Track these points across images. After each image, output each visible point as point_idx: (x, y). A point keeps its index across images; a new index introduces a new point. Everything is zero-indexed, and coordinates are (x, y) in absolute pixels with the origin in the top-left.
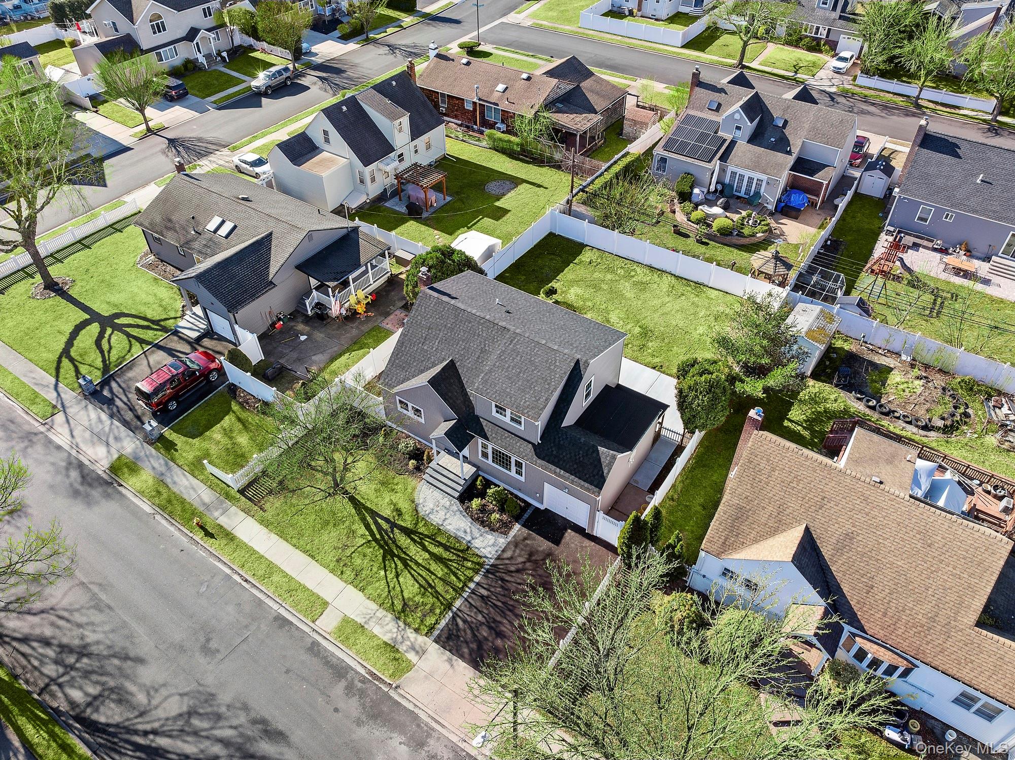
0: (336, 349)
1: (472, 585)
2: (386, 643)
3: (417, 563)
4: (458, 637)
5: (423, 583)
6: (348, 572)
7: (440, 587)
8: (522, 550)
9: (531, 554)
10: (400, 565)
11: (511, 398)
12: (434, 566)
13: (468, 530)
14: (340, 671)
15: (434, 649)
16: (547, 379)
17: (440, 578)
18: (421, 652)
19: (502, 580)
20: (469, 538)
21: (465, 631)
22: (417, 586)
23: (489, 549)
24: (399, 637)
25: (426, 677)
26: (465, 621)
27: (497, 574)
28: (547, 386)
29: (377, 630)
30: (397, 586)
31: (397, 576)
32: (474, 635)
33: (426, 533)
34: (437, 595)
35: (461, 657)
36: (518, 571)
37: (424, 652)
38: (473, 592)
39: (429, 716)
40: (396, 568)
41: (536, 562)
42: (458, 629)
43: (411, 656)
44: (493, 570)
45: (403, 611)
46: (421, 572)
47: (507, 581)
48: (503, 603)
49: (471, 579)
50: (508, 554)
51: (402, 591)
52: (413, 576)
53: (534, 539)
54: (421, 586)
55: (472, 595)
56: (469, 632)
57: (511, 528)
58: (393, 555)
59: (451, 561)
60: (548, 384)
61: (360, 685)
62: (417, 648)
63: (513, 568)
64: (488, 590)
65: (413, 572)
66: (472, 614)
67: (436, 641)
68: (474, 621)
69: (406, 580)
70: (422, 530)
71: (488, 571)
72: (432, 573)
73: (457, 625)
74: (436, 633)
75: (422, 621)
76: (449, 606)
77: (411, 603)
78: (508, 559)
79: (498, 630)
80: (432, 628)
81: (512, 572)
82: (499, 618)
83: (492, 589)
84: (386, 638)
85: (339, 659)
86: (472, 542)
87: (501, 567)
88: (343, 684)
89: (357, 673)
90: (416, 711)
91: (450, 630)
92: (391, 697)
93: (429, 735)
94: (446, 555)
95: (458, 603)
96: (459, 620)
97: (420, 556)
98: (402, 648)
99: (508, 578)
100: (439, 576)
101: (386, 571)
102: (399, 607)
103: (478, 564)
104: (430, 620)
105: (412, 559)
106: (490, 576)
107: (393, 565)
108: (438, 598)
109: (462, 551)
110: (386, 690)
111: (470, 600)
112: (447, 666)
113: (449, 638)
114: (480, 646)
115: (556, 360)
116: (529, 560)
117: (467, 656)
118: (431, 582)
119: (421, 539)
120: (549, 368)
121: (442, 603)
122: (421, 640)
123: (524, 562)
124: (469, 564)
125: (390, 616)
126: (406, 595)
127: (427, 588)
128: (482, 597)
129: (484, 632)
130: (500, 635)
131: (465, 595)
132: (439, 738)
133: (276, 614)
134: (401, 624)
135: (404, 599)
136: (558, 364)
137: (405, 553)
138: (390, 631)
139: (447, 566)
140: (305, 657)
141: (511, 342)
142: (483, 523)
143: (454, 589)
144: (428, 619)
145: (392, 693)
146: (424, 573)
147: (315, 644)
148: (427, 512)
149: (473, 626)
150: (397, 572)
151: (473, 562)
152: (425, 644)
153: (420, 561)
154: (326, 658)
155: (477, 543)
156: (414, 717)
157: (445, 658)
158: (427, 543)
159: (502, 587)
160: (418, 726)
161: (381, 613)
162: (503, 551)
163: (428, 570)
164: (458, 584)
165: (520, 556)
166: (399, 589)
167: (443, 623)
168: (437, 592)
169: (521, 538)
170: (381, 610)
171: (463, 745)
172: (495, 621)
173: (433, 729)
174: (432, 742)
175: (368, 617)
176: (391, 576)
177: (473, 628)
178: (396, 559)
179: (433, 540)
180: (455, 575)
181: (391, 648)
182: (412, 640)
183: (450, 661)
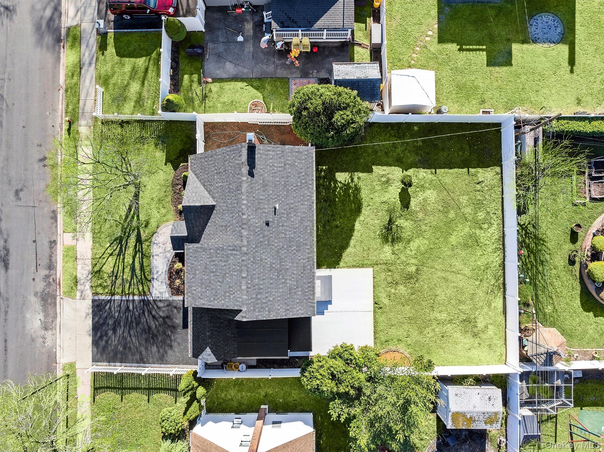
0: (246, 70)
1: (131, 298)
2: (76, 277)
3: (124, 259)
4: (100, 310)
5: (115, 271)
6: (98, 227)
7: (119, 281)
8: (168, 310)
9: (168, 317)
10: (117, 252)
12: (127, 270)
13: (160, 273)
14: (51, 266)
15: (88, 302)
17: (123, 279)
18: (83, 298)
19: (144, 312)
20: (155, 277)
21: (106, 311)
22: (112, 270)
23: (157, 292)
24: (83, 281)
25: (74, 309)
26: (110, 308)
27: (145, 307)
29: (79, 267)
30: (106, 259)
31: (111, 255)
32: (106, 318)
33: (144, 250)
34: (114, 283)
35: (93, 319)
36: (154, 317)
38: (128, 301)
39: (60, 323)
40: (114, 250)
41: (165, 323)
42: (104, 308)
43: (78, 294)
44: (146, 303)
45: (96, 273)
46: (120, 266)
47: (144, 315)
48: (131, 321)
49: (134, 295)
50: (161, 305)
51: (104, 264)
52: (115, 263)
53: (179, 313)
54: (113, 272)
55: (126, 302)
56: (106, 314)
57: (178, 295)
58: (120, 243)
59: (137, 277)
61: (51, 280)
62: (84, 293)
63: (154, 313)
64: (133, 308)
65: (118, 262)
66: (116, 309)
67: (94, 301)
68: (113, 313)
69: (111, 261)
70: (144, 246)
71: (144, 301)
72: (123, 272)
73: (106, 305)
74: (96, 298)
75: (97, 286)
76: (113, 294)
77: (101, 274)
78: (157, 306)
79: (116, 328)
80: (96, 294)
81: (151, 313)
82: (122, 324)
83: (135, 310)
84: (79, 276)
85: (56, 260)
86: (155, 280)
87: (151, 306)
88: (46, 272)
89: (56, 274)
90: (58, 315)
91: (101, 303)
92: (55, 299)
93: (51, 329)
94: (138, 272)
95: (117, 297)
96: (109, 304)
97: (129, 259)
98: (79, 287)
99: (146, 314)
100: (124, 277)
101: (110, 246)
102: (96, 269)
103: (144, 292)
104: (100, 290)
105: (124, 255)
106: (142, 303)
107: (115, 248)
108: (112, 286)
109: (146, 279)
110: (58, 294)
111: (122, 303)
112: (84, 315)
113: (98, 306)
114: (103, 324)
115: (234, 293)
116: (164, 318)
117: (94, 321)
118: (119, 275)
119: (139, 250)
120: (225, 293)
121: (111, 290)
122: (89, 293)
123: (161, 317)
124: (141, 288)
125: (90, 268)
126: (103, 268)
127: (114, 275)
128: (128, 307)
129: (111, 322)
130: (114, 330)
131: (124, 298)
132: (53, 335)
133: (55, 209)
134: (90, 276)
135: (101, 268)
136: (232, 297)
137: (125, 248)
138: (82, 275)
139: (132, 278)
140: (46, 244)
141: (233, 250)
142: (170, 277)
143: (122, 290)
144: (100, 288)
145: (58, 298)
146: (120, 268)
147: (55, 242)
148: (155, 242)
149: (111, 314)
150: (112, 253)
151: (143, 289)
152: (88, 296)
153: (126, 260)
154: (52, 253)
155: (155, 283)
156: (55, 317)
157: (87, 311)
158: (138, 256)
159: (139, 314)
160: (53, 321)
161: (89, 262)
162: (160, 301)
163: (124, 269)
164: (126, 290)
165: (163, 311)
166: (104, 261)
167: (103, 297)
169: (175, 305)
171: (58, 348)
172: (119, 323)
173: (55, 329)
174: (50, 332)
175: (82, 257)
176: (110, 252)
178: (119, 246)
179: (142, 258)
180: (130, 285)
181: (76, 281)
182: (85, 289)
183: (88, 314)
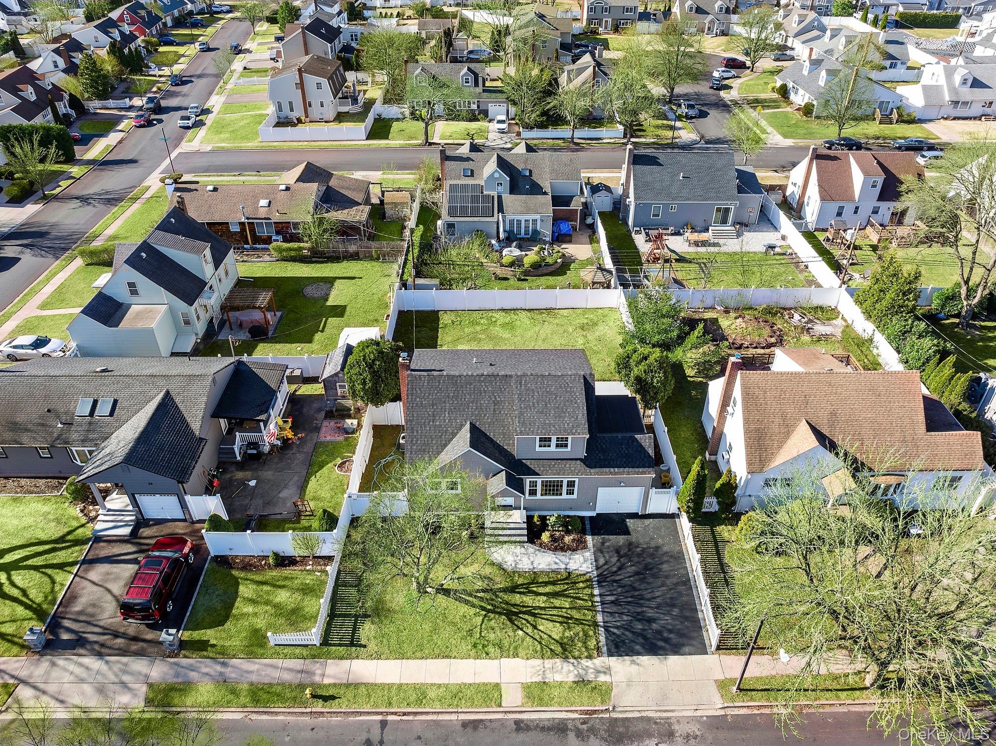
0: (296, 478)
1: (598, 599)
2: (575, 682)
3: (541, 608)
4: (623, 642)
5: (560, 619)
6: (491, 649)
7: (575, 614)
8: (608, 552)
9: (617, 551)
10: (530, 618)
11: (554, 426)
12: (557, 602)
13: (557, 561)
14: (560, 728)
15: (614, 662)
16: (572, 400)
17: (570, 608)
18: (607, 671)
19: (616, 581)
20: (563, 566)
21: (623, 634)
22: (558, 625)
23: (585, 565)
24: (580, 671)
25: (628, 685)
26: (617, 627)
27: (608, 579)
28: (576, 405)
29: (558, 678)
30: (542, 635)
31: (535, 627)
32: (633, 633)
33: (526, 582)
34: (579, 622)
35: (638, 654)
36: (620, 569)
37: (609, 669)
38: (603, 603)
39: (656, 711)
40: (528, 622)
41: (625, 555)
42: (618, 636)
43: (602, 678)
44: (602, 579)
45: (565, 650)
46: (551, 613)
47: (619, 580)
48: (631, 597)
49: (592, 595)
50: (602, 561)
51: (550, 636)
52: (547, 620)
53: (609, 540)
54: (561, 623)
55: (605, 606)
56: (627, 633)
57: (585, 542)
58: (516, 614)
59: (566, 590)
60: (575, 403)
61: (585, 726)
62: (600, 669)
63: (615, 569)
64: (613, 595)
65: (545, 617)
66: (618, 619)
67: (610, 654)
68: (624, 623)
69: (544, 625)
70: (520, 581)
71: (599, 582)
72: (561, 608)
73: (614, 634)
74: (605, 649)
75: (586, 648)
76: (595, 625)
77: (565, 640)
78: (604, 565)
79: (645, 618)
80: (598, 649)
81: (616, 572)
82: (639, 610)
83: (615, 592)
84: (571, 678)
85: (549, 720)
86: (568, 567)
87: (605, 573)
88: (571, 735)
89: (574, 720)
90: (644, 714)
91: (612, 641)
92: (616, 719)
93: (670, 725)
94: (558, 588)
95: (599, 618)
96: (612, 629)
97: (541, 601)
98: (591, 677)
99: (618, 578)
100: (568, 606)
101: (522, 629)
102: (559, 649)
103: (587, 581)
104: (592, 643)
105: (535, 608)
106: (604, 584)
107: (524, 621)
108: (582, 624)
109: (566, 579)
110: (608, 716)
111: (606, 610)
112: (634, 668)
113: (617, 647)
114: (645, 638)
115: (567, 383)
116: (620, 557)
117: (642, 651)
118: (565, 615)
119: (526, 588)
120: (567, 392)
121: (589, 625)
122: (599, 662)
123: (618, 560)
124: (581, 585)
125: (558, 662)
126: (557, 637)
127: (566, 621)
128: (612, 602)
129: (639, 626)
130: (650, 620)
131: (599, 608)
132: (678, 721)
133: (461, 722)
134: (572, 660)
135: (557, 641)
136: (571, 385)
137: (524, 606)
138: (570, 671)
139: (567, 596)
140: (521, 737)
141: (520, 384)
142: (563, 549)
143: (588, 610)
144: (589, 643)
145: (615, 715)
146: (555, 613)
147: (517, 722)
148: (513, 565)
149: (626, 627)
150: (532, 625)
151: (582, 582)
152: (604, 663)
153: (543, 605)
154: (537, 726)
155: (572, 566)
156: (648, 719)
157: (628, 662)
158: (535, 589)
159: (620, 587)
160: (656, 723)
161: (548, 663)
162: (596, 561)
163: (555, 607)
164: (587, 604)
165: (611, 557)
166: (546, 636)
167: (602, 639)
168: (577, 619)
169: (599, 544)
170: (546, 661)
171: (699, 713)
172: (638, 613)
173: (668, 718)
174: (676, 727)
175: (541, 673)
176: (530, 630)
177: (628, 628)
178: (521, 615)
179: (537, 583)
180: (579, 599)
181: (581, 682)
182: (592, 666)
183: (633, 662)
